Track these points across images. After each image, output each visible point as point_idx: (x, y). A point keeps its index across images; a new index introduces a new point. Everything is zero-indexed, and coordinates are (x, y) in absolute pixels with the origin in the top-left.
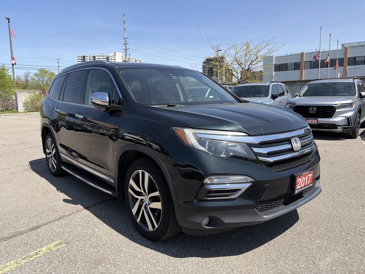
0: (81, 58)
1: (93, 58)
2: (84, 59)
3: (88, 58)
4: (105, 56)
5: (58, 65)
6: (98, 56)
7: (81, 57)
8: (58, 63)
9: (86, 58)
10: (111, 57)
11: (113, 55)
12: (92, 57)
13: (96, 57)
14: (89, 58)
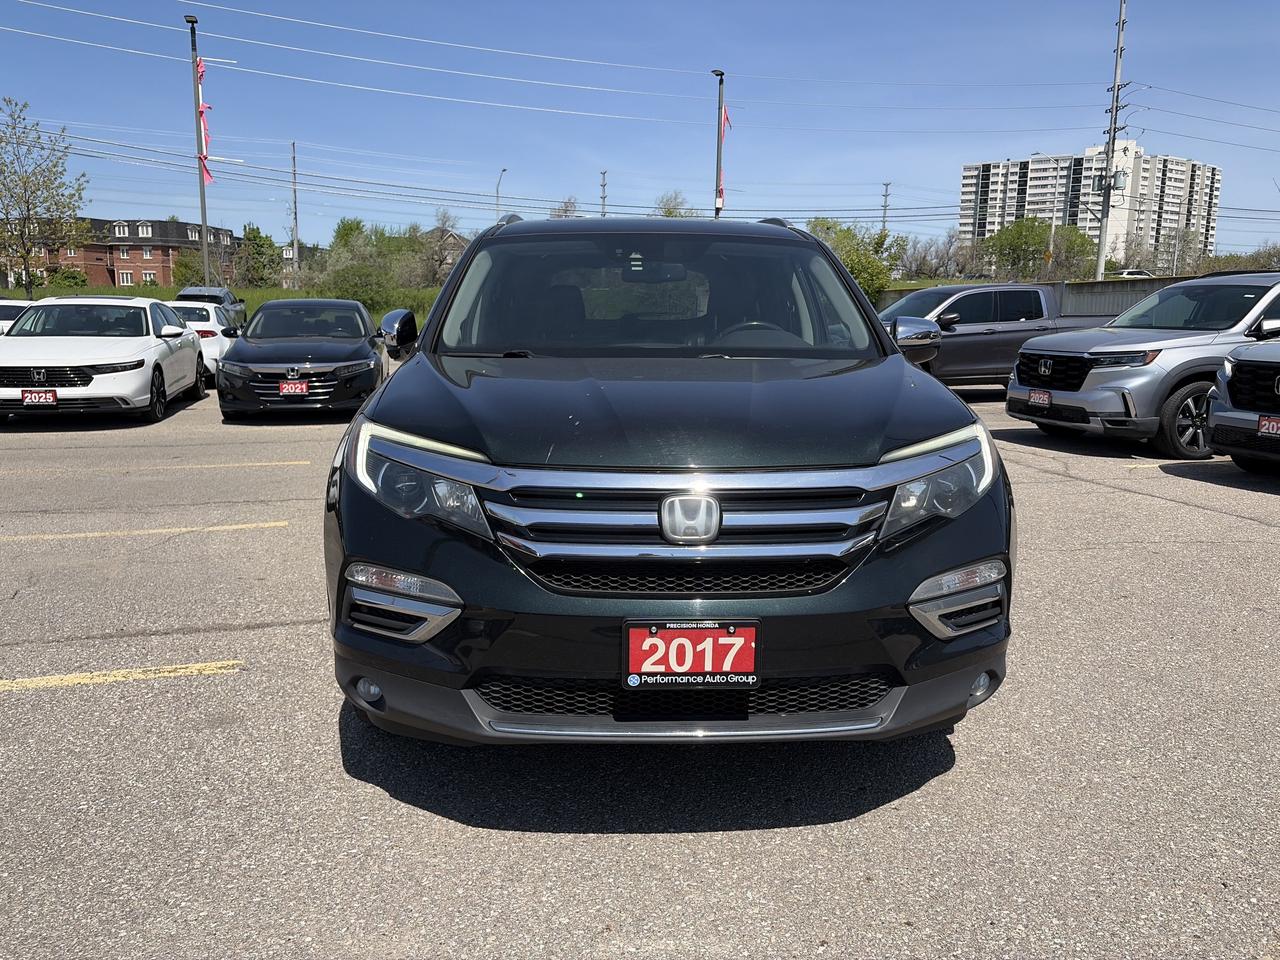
0: (976, 173)
1: (1017, 170)
2: (987, 177)
3: (1001, 171)
4: (1065, 160)
5: (886, 202)
6: (1040, 161)
7: (977, 169)
8: (886, 196)
9: (993, 171)
10: (1089, 161)
11: (1100, 153)
12: (1014, 165)
13: (1031, 167)
14: (1004, 171)
